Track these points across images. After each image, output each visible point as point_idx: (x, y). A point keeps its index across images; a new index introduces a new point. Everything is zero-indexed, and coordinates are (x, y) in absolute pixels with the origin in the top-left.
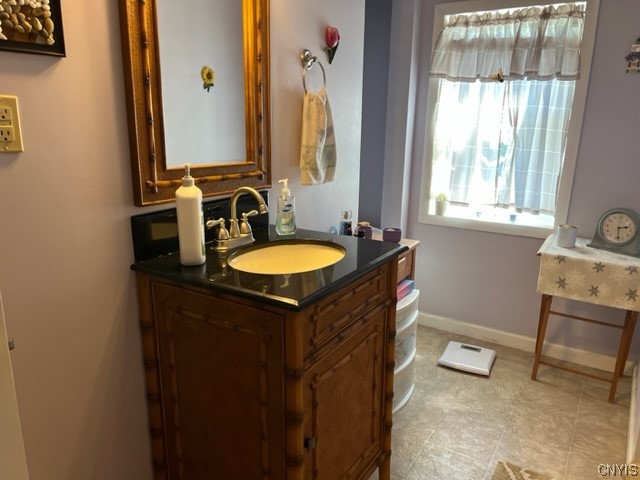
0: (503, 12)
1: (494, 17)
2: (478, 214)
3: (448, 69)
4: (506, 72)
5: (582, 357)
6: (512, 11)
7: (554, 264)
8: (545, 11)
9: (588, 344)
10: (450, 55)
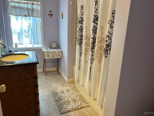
0: (23, 1)
1: (21, 2)
2: (26, 46)
3: (12, 12)
4: (27, 15)
5: (51, 69)
6: (25, 2)
7: (47, 53)
8: (32, 3)
9: (51, 67)
10: (12, 9)
